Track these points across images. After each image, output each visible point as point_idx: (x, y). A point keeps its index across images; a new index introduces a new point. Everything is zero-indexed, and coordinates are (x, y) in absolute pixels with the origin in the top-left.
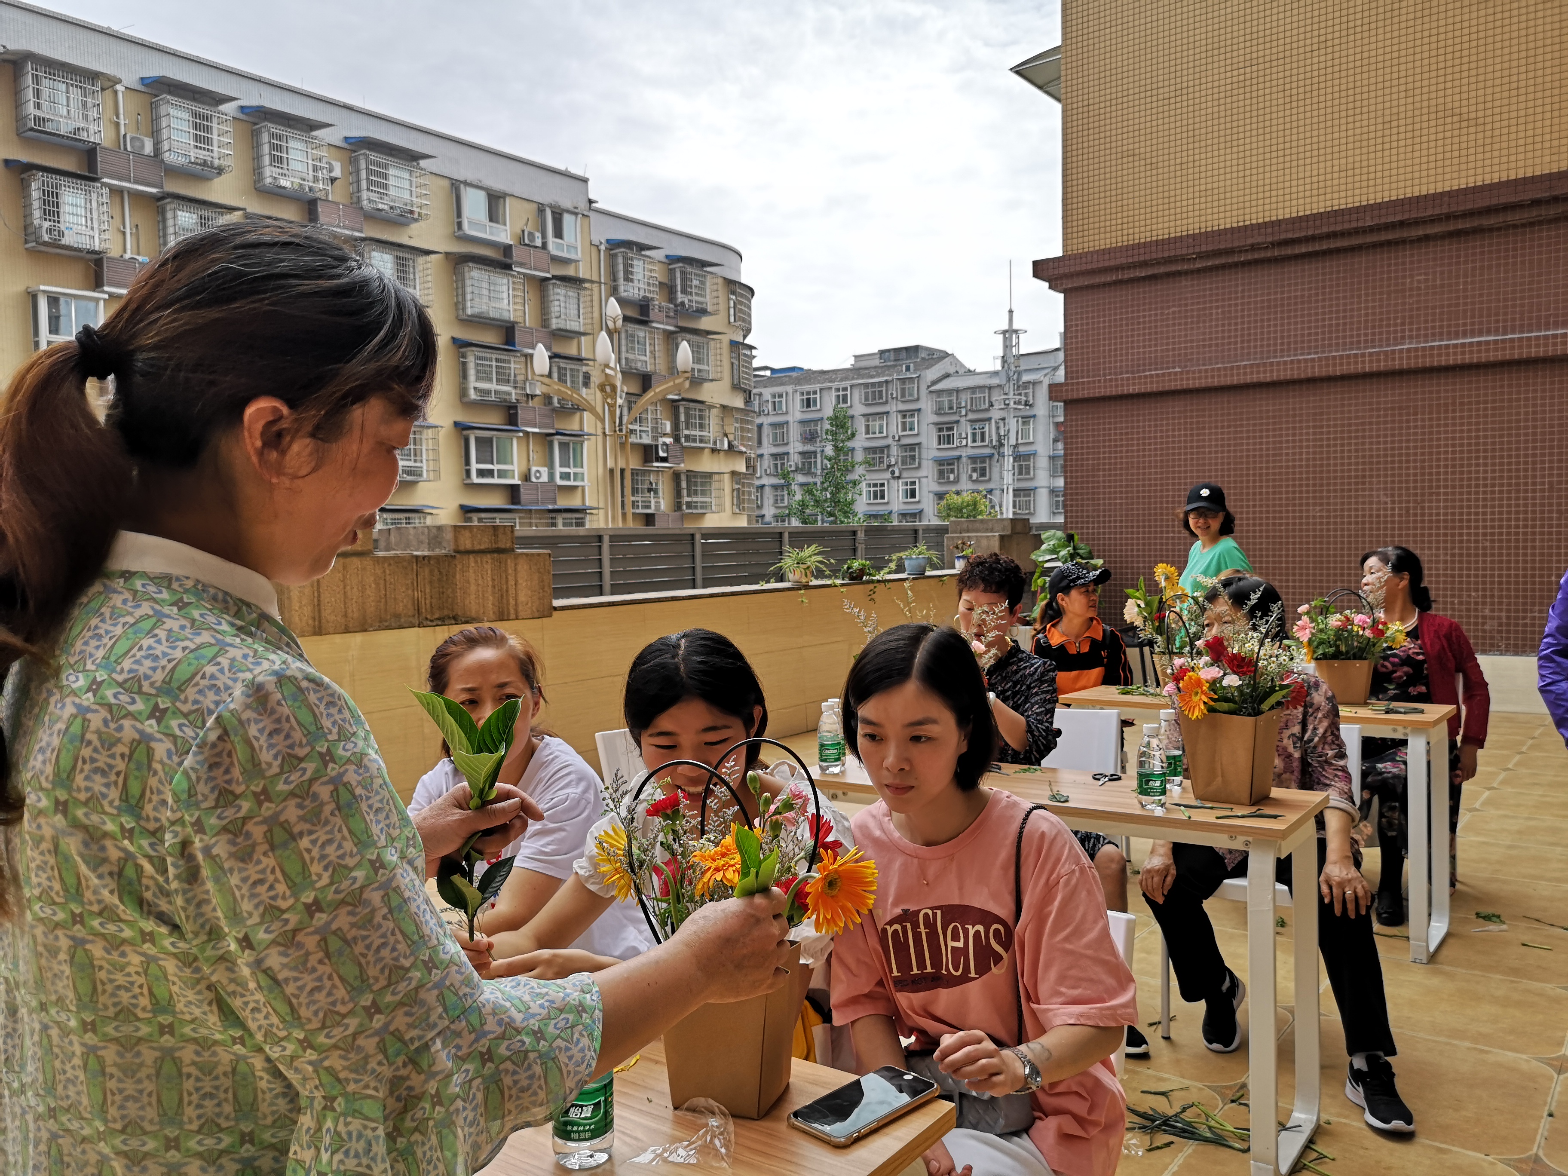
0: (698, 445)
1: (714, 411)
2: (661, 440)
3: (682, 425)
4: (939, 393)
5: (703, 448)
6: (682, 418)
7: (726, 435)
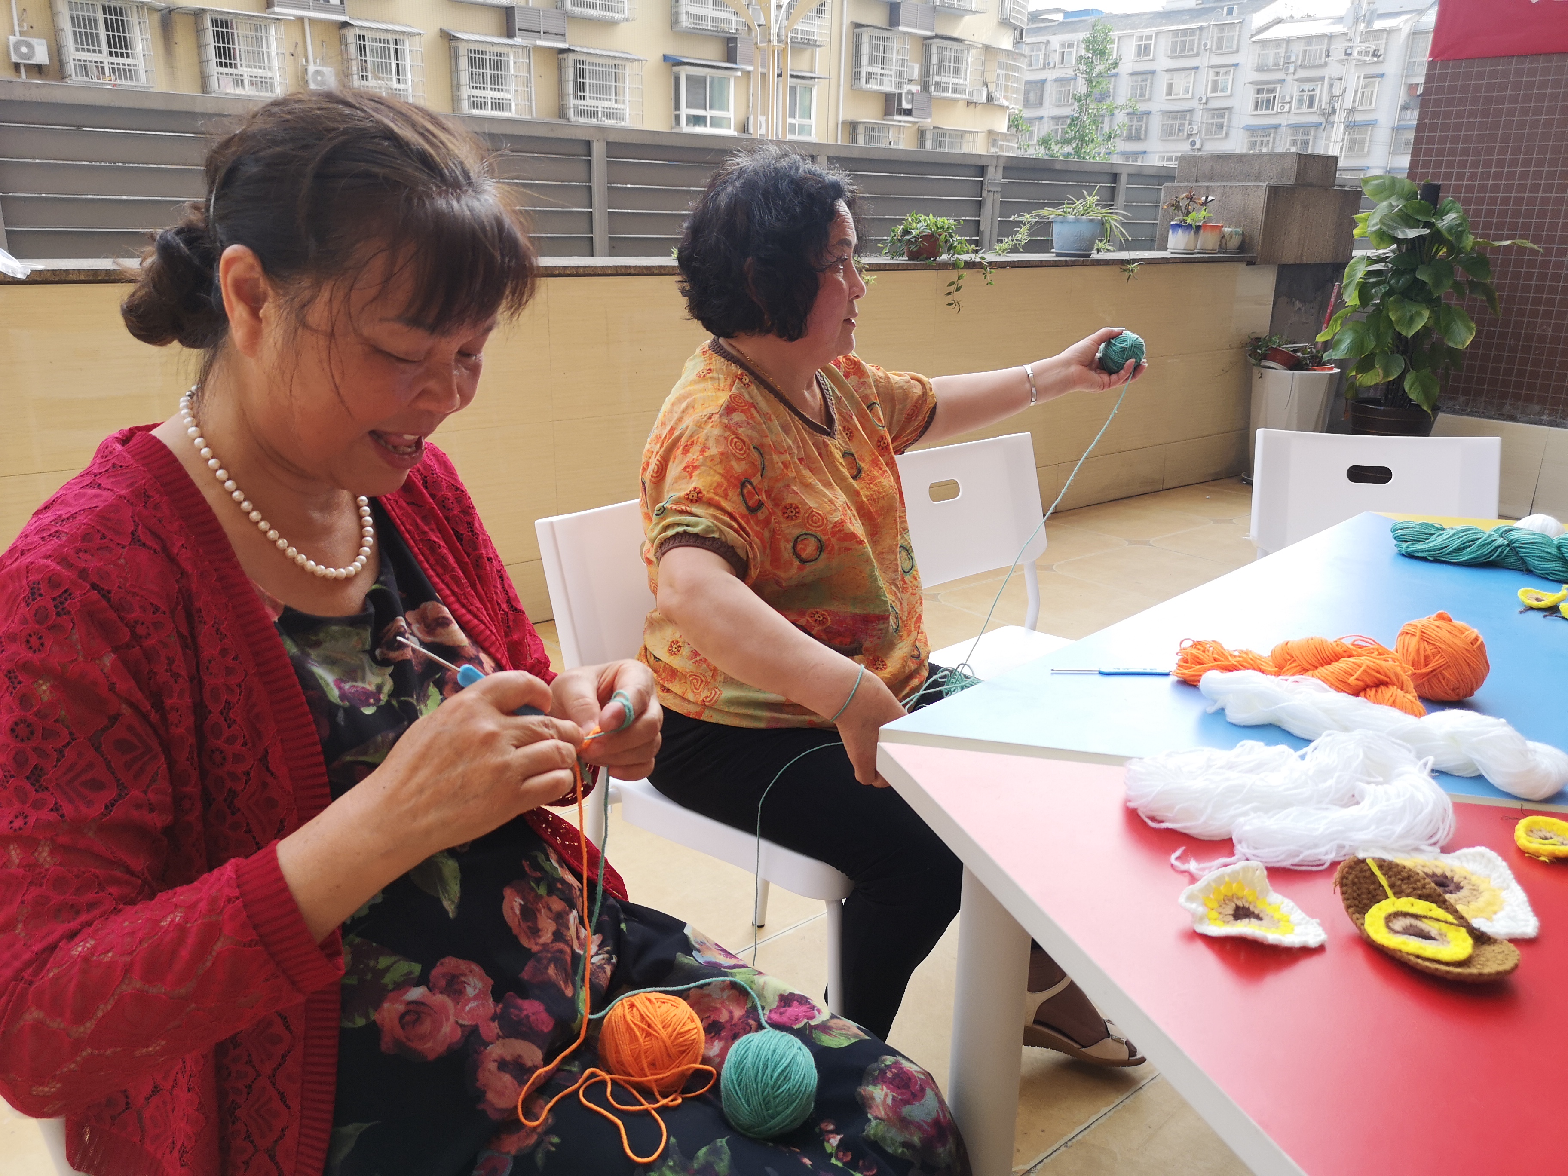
0: (950, 95)
1: (973, 52)
2: (907, 88)
3: (934, 69)
4: (1265, 43)
5: (956, 100)
6: (934, 60)
7: (986, 84)
